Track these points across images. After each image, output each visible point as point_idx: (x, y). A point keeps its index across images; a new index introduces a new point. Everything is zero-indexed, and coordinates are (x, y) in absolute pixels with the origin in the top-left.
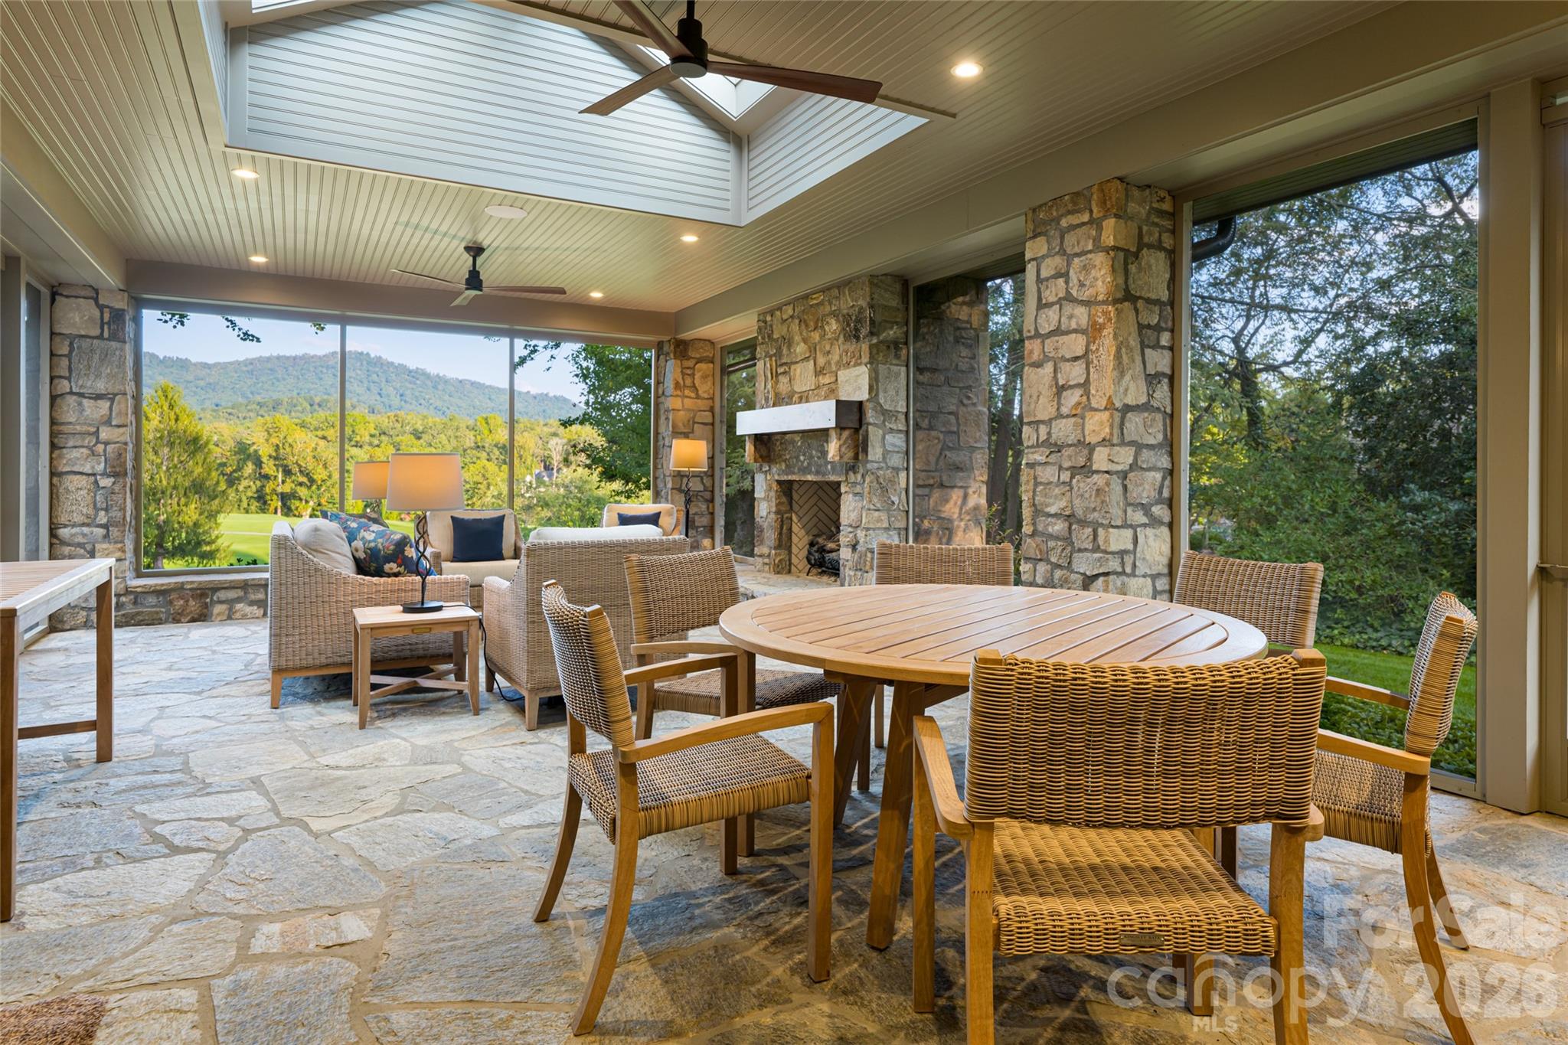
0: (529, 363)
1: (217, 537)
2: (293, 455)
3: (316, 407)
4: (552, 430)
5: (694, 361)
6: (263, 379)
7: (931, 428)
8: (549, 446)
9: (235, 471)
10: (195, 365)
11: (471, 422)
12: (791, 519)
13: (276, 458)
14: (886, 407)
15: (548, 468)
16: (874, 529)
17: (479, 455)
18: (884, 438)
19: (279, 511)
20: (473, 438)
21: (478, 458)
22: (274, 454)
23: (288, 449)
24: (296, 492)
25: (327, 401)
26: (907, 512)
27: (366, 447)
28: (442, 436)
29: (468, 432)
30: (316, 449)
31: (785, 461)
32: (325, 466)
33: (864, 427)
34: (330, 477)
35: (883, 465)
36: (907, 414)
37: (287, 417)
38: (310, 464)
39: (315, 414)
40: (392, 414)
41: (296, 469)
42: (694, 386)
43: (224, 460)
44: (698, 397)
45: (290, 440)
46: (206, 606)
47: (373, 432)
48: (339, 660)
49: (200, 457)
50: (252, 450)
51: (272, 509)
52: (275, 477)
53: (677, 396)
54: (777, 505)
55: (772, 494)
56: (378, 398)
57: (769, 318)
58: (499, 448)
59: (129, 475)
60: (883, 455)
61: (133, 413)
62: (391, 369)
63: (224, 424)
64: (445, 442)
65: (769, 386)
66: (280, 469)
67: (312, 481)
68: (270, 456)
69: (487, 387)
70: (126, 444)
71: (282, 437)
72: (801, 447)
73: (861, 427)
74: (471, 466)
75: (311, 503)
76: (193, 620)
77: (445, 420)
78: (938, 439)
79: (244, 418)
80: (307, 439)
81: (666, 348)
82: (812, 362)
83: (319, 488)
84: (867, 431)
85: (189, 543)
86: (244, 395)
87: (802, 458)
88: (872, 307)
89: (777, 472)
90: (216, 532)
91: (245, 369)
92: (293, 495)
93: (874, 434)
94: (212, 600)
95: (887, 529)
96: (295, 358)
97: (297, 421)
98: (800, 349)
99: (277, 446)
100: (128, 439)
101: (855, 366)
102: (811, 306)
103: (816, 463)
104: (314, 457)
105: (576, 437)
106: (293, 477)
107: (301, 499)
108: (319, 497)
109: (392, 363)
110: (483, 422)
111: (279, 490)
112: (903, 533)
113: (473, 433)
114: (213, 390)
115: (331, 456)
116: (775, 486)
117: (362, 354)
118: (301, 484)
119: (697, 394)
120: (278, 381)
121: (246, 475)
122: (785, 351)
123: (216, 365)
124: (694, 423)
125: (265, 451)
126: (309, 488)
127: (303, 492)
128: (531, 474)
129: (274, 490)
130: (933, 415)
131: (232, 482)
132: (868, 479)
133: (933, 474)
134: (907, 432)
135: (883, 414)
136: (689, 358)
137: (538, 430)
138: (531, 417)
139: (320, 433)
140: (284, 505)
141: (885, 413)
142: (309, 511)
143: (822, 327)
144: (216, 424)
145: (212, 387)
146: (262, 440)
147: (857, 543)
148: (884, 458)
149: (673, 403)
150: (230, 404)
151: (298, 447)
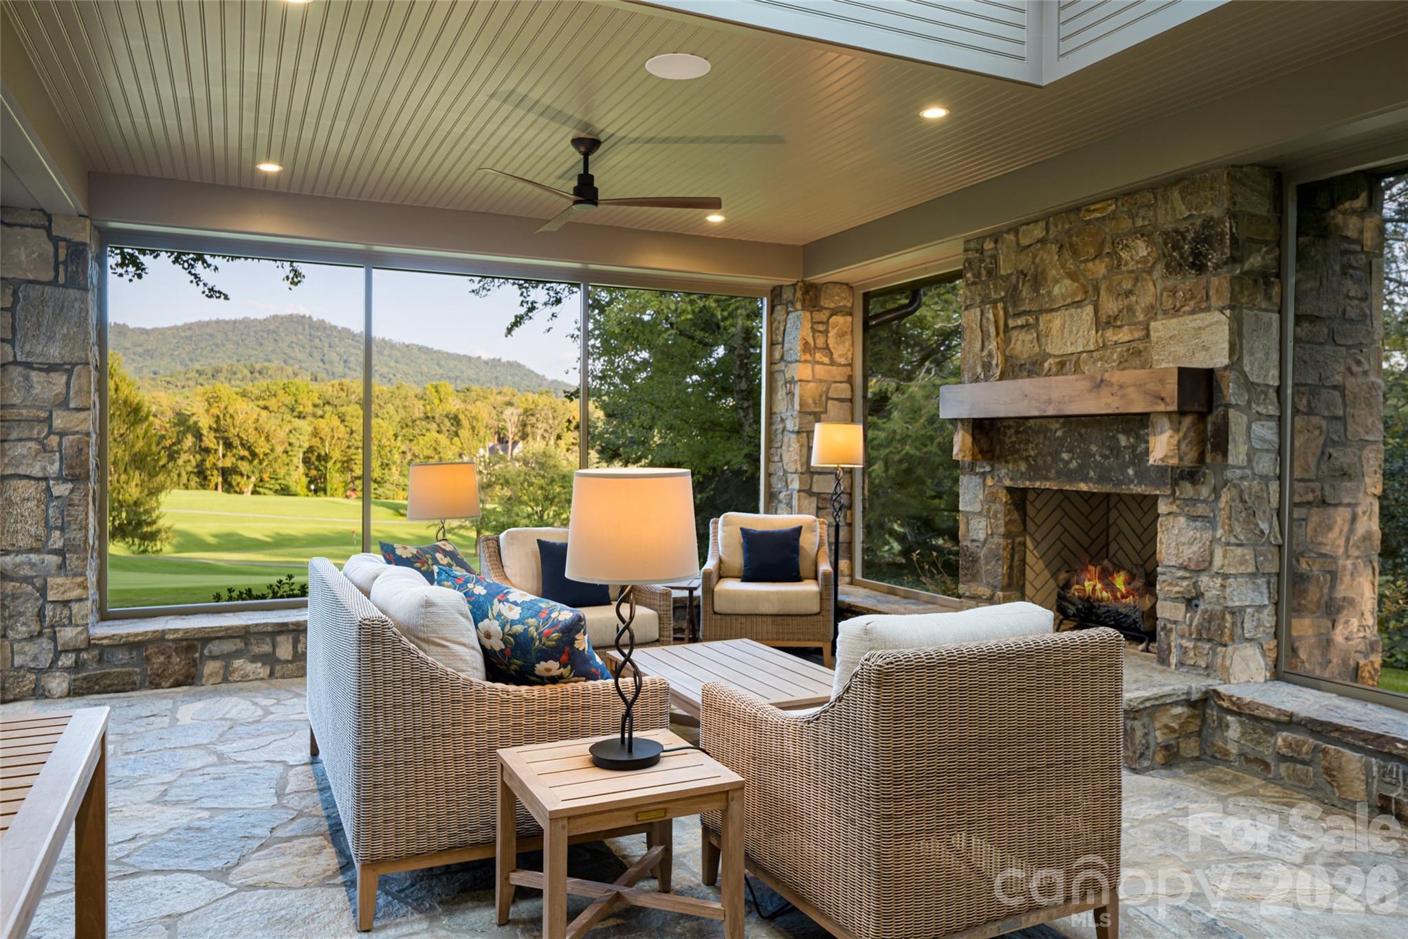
0: (527, 323)
1: (158, 517)
2: (234, 427)
3: (257, 375)
4: (507, 399)
5: (827, 313)
6: (203, 345)
7: (1311, 411)
8: (504, 416)
9: (174, 444)
10: (133, 330)
11: (419, 391)
12: (1024, 544)
13: (216, 431)
14: (1253, 379)
15: (502, 440)
16: (1235, 576)
17: (429, 426)
18: (1249, 428)
19: (220, 487)
20: (422, 408)
21: (428, 430)
22: (214, 426)
23: (229, 421)
24: (237, 467)
25: (268, 369)
26: (1280, 547)
27: (310, 418)
28: (390, 405)
29: (416, 401)
30: (257, 420)
31: (1026, 459)
32: (267, 439)
33: (1219, 411)
34: (272, 450)
35: (1249, 472)
36: (1279, 390)
37: (227, 385)
38: (252, 437)
39: (256, 382)
40: (336, 382)
41: (236, 442)
42: (827, 348)
43: (163, 432)
44: (833, 363)
45: (231, 411)
46: (194, 664)
47: (317, 401)
48: (469, 838)
49: (140, 430)
50: (191, 421)
51: (212, 485)
52: (216, 450)
53: (806, 361)
54: (1006, 524)
55: (998, 507)
56: (321, 364)
57: (988, 245)
58: (450, 419)
59: (92, 479)
60: (1248, 455)
61: (96, 390)
62: (335, 333)
63: (162, 394)
64: (392, 412)
65: (992, 346)
66: (221, 442)
67: (254, 455)
68: (210, 428)
69: (435, 352)
70: (88, 434)
71: (222, 407)
72: (1062, 439)
73: (1210, 411)
74: (420, 438)
75: (253, 479)
76: (177, 684)
77: (393, 388)
78: (1320, 428)
79: (183, 387)
80: (248, 409)
81: (787, 295)
82: (1089, 309)
83: (260, 463)
84: (1225, 417)
85: (129, 523)
86: (182, 362)
87: (1065, 456)
88: (1233, 216)
89: (1005, 476)
90: (157, 512)
91: (183, 334)
92: (234, 470)
93: (1237, 422)
94: (202, 654)
95: (1253, 575)
96: (235, 322)
97: (237, 390)
98: (1062, 288)
99: (218, 417)
100: (91, 429)
101: (1193, 312)
102: (1088, 222)
103: (1097, 464)
104: (256, 429)
105: (532, 406)
106: (234, 451)
107: (242, 475)
108: (261, 471)
109: (335, 327)
110: (433, 390)
111: (220, 464)
112: (1274, 580)
113: (422, 402)
114: (152, 357)
115: (273, 428)
116: (1003, 496)
117: (304, 317)
118: (242, 458)
119: (831, 358)
120: (217, 346)
121: (186, 448)
122: (1025, 292)
123: (154, 330)
124: (828, 399)
125: (205, 422)
126: (251, 462)
127: (244, 467)
128: (484, 447)
129: (214, 464)
130: (1314, 391)
131: (172, 457)
132: (1225, 496)
133: (1312, 485)
134: (1280, 420)
135: (1249, 391)
136: (822, 309)
137: (492, 399)
138: (483, 384)
139: (261, 403)
140: (225, 481)
141: (1249, 386)
142: (251, 487)
143: (1113, 254)
144: (155, 394)
145: (150, 353)
146: (201, 411)
147: (1200, 595)
148: (1250, 461)
149: (801, 371)
150: (168, 372)
151: (240, 418)
